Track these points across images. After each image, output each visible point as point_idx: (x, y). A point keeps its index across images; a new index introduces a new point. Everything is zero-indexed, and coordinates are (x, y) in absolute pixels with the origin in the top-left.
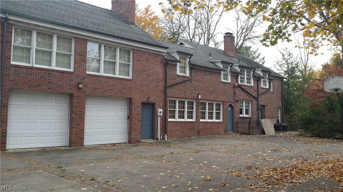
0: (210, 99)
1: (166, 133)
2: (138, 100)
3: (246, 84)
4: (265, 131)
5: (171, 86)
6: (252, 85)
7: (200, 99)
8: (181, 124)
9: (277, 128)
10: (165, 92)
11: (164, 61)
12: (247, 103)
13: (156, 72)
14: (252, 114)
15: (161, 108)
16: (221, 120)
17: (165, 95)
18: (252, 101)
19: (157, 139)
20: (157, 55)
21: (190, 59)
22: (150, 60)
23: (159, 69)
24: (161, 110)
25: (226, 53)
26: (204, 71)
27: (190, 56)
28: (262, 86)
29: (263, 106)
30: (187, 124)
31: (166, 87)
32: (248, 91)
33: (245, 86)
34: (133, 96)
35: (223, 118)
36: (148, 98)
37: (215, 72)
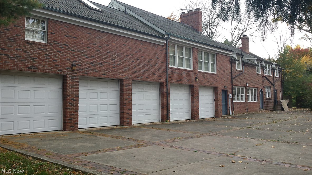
0: (252, 86)
1: (233, 111)
2: (220, 88)
3: (268, 75)
4: (284, 108)
5: (234, 78)
6: (271, 75)
7: (248, 87)
8: (239, 104)
9: (290, 106)
10: (232, 82)
11: (230, 61)
12: (268, 88)
13: (227, 69)
14: (271, 96)
15: (230, 93)
16: (256, 101)
17: (232, 84)
18: (271, 87)
19: (230, 115)
20: (227, 57)
21: (242, 58)
22: (224, 60)
23: (228, 66)
24: (231, 95)
25: (244, 51)
26: (249, 66)
27: (242, 56)
28: (276, 76)
29: (277, 90)
30: (242, 104)
31: (232, 79)
32: (269, 79)
33: (268, 76)
34: (218, 85)
35: (258, 99)
36: (225, 87)
37: (254, 67)
